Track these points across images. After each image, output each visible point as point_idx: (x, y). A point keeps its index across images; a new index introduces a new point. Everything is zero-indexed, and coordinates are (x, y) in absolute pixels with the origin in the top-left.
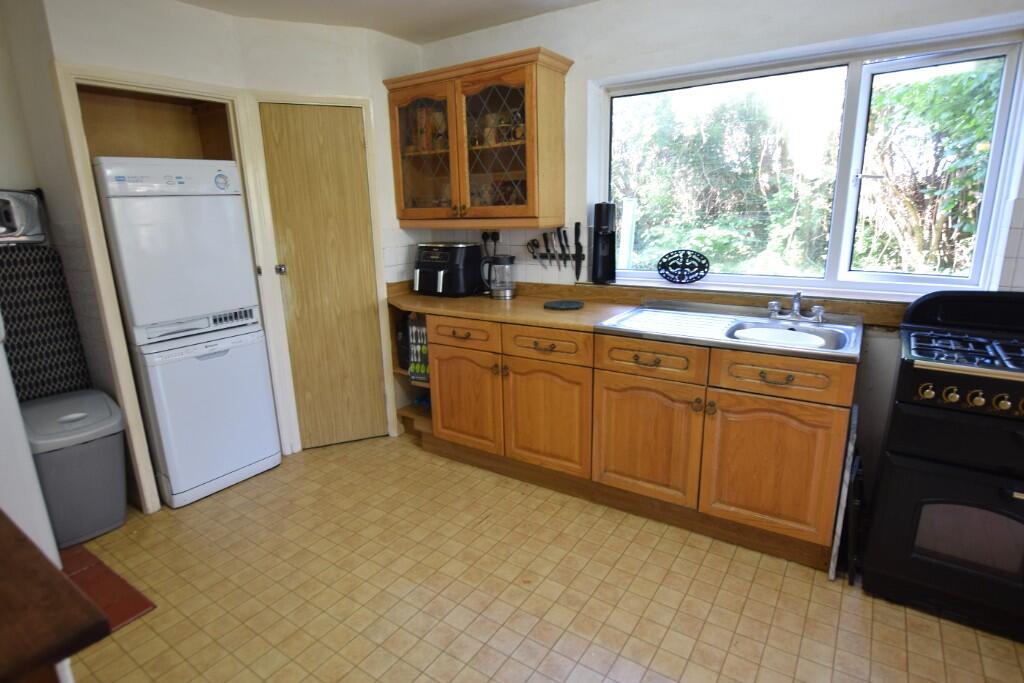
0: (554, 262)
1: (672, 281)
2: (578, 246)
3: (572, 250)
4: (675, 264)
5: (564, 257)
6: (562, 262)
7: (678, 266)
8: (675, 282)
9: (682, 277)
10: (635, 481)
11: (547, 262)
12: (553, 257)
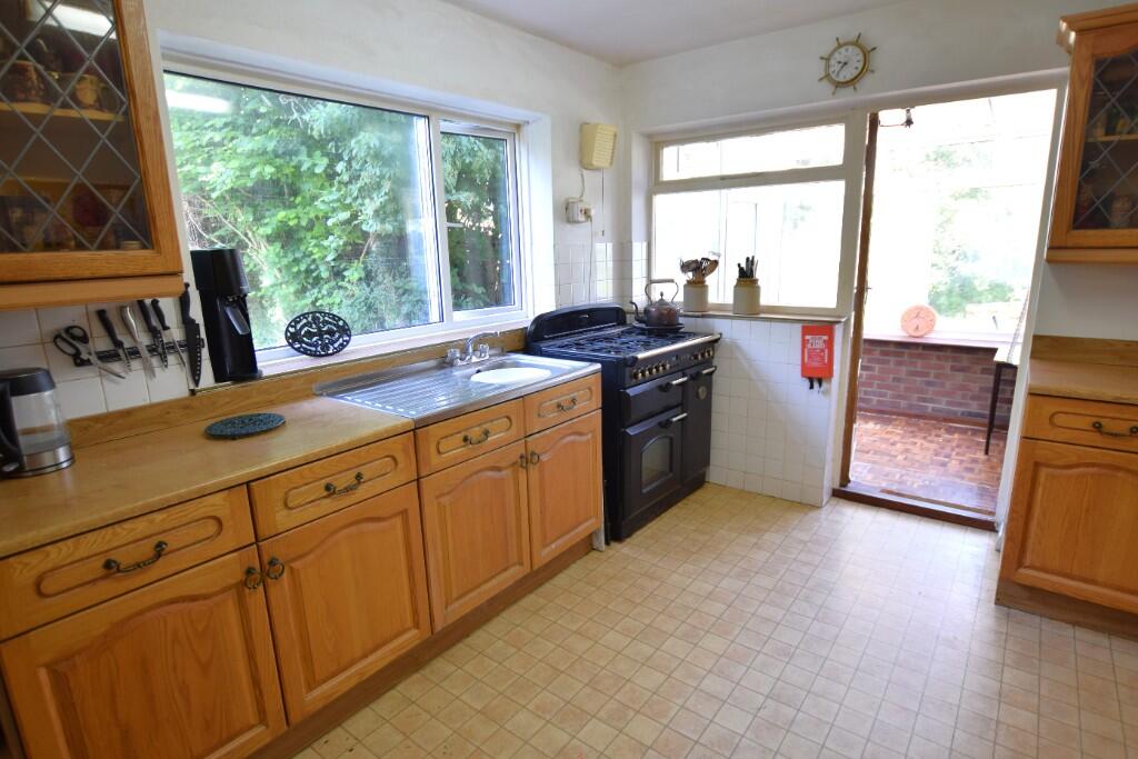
0: (136, 364)
1: (315, 355)
2: (188, 324)
3: (176, 333)
4: (308, 332)
5: (160, 350)
6: (155, 361)
7: (314, 335)
8: (321, 356)
9: (325, 347)
10: (479, 590)
11: (116, 367)
12: (134, 353)
